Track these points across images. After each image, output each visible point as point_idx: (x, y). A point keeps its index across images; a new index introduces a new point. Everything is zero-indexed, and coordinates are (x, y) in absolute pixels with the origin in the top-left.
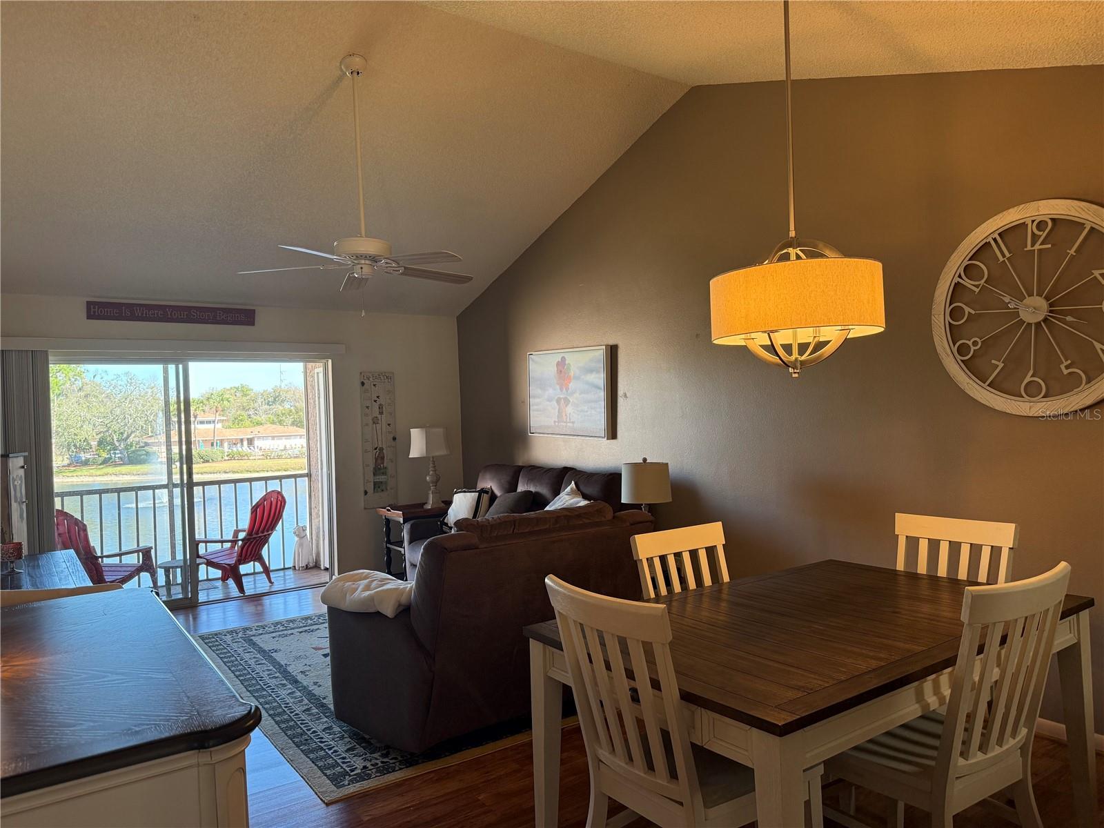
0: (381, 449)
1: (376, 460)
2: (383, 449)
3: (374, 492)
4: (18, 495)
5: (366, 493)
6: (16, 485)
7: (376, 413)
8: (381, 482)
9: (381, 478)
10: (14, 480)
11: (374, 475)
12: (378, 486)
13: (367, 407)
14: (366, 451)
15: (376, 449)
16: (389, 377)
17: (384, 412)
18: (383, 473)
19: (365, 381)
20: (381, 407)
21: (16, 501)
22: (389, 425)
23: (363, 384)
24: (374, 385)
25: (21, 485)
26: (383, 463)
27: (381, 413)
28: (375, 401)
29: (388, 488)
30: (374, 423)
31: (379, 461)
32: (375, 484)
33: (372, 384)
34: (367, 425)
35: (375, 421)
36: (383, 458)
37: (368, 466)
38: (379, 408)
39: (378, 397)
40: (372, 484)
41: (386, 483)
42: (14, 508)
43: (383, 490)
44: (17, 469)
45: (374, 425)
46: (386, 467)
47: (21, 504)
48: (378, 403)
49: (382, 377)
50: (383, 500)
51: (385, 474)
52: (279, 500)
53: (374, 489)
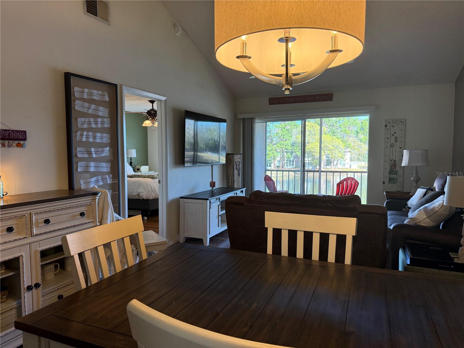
0: (395, 161)
1: (391, 166)
2: (396, 161)
3: (389, 183)
4: (238, 167)
5: (384, 183)
6: (237, 164)
7: (393, 141)
8: (394, 179)
9: (394, 176)
10: (236, 162)
11: (390, 174)
12: (391, 180)
13: (388, 138)
14: (385, 161)
15: (392, 160)
16: (403, 122)
17: (398, 141)
18: (395, 174)
21: (236, 169)
22: (400, 148)
23: (386, 126)
24: (393, 126)
25: (239, 165)
26: (396, 169)
27: (396, 141)
28: (393, 135)
29: (398, 182)
30: (391, 146)
32: (390, 179)
33: (392, 125)
34: (387, 147)
35: (392, 146)
36: (395, 166)
37: (386, 169)
38: (395, 139)
39: (395, 133)
40: (388, 178)
41: (397, 179)
42: (236, 172)
43: (394, 183)
44: (238, 158)
45: (392, 148)
46: (397, 171)
47: (239, 171)
48: (395, 136)
49: (398, 122)
50: (394, 188)
51: (396, 174)
52: (354, 182)
53: (389, 181)
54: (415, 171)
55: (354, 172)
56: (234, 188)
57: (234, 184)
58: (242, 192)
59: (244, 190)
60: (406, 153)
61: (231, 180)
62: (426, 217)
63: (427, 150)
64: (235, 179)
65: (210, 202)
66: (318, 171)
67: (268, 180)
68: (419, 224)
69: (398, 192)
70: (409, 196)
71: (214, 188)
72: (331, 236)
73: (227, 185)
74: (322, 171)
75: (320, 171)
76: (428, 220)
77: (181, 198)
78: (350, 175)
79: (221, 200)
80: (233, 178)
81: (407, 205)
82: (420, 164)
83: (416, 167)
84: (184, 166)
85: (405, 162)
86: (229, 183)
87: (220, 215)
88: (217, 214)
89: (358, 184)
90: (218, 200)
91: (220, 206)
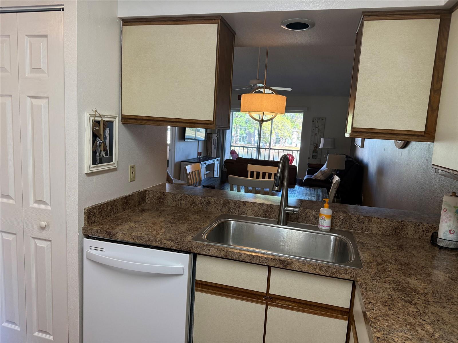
0: (317, 144)
3: (312, 159)
4: (214, 143)
5: (309, 158)
8: (315, 156)
9: (316, 154)
10: (213, 139)
11: (313, 152)
12: (313, 157)
13: (314, 129)
14: (311, 144)
15: (315, 144)
16: (323, 119)
17: (320, 132)
20: (319, 130)
21: (214, 144)
22: (321, 136)
23: (313, 121)
24: (317, 122)
25: (215, 141)
27: (318, 132)
28: (317, 127)
29: (318, 158)
30: (315, 135)
31: (315, 149)
34: (313, 135)
35: (316, 134)
36: (317, 148)
37: (311, 149)
39: (318, 126)
41: (317, 156)
42: (213, 146)
43: (315, 158)
44: (215, 137)
45: (315, 136)
46: (318, 151)
47: (215, 145)
48: (318, 128)
49: (321, 119)
50: (314, 162)
51: (317, 153)
52: (291, 157)
53: (312, 157)
54: (327, 152)
55: (293, 150)
56: (211, 157)
57: (211, 155)
58: (218, 160)
59: (219, 159)
60: (322, 140)
61: (209, 151)
62: (321, 175)
63: (335, 139)
64: (212, 151)
65: (201, 165)
66: (268, 149)
67: (233, 152)
68: (318, 178)
69: (317, 164)
71: (201, 156)
72: (272, 174)
73: (206, 155)
74: (271, 149)
76: (322, 176)
77: (182, 161)
78: (290, 152)
79: (207, 164)
80: (211, 151)
82: (329, 147)
83: (328, 149)
84: (185, 141)
85: (321, 146)
86: (207, 153)
87: (206, 174)
88: (204, 173)
89: (294, 158)
90: (205, 164)
91: (206, 168)
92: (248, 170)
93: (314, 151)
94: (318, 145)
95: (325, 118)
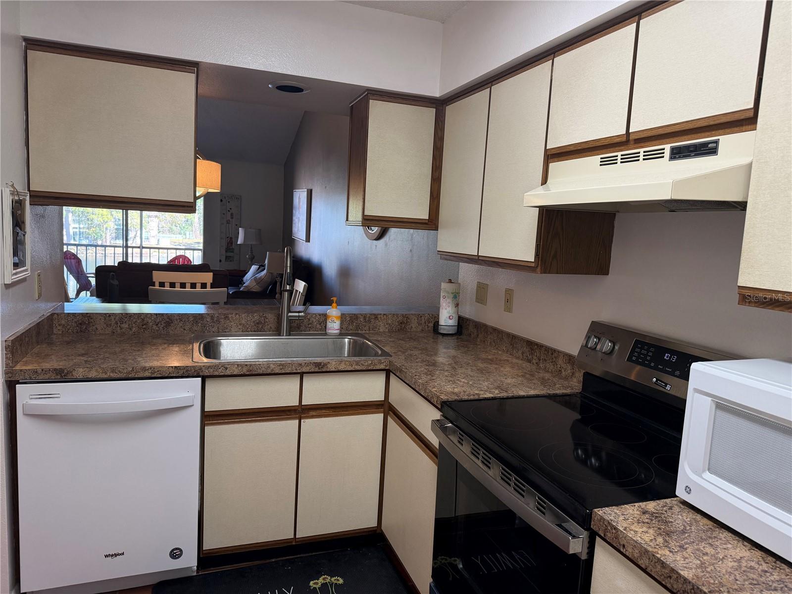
0: (231, 238)
1: (228, 244)
3: (226, 261)
5: (220, 261)
7: (229, 217)
8: (230, 257)
9: (231, 254)
11: (226, 252)
12: (227, 258)
13: (224, 214)
14: (221, 238)
15: (228, 238)
16: (239, 198)
17: (234, 218)
18: (231, 252)
19: (223, 200)
20: (232, 215)
22: (236, 225)
23: (221, 201)
24: (229, 202)
26: (232, 246)
27: (232, 218)
28: (229, 211)
29: (234, 260)
30: (228, 223)
31: (230, 245)
32: (226, 257)
33: (227, 201)
34: (223, 223)
36: (232, 243)
37: (222, 246)
38: (231, 215)
39: (230, 209)
40: (225, 257)
41: (233, 257)
43: (231, 261)
45: (228, 225)
46: (233, 249)
48: (231, 212)
49: (233, 198)
50: (232, 267)
51: (233, 252)
52: (185, 260)
54: (250, 249)
60: (241, 230)
62: (256, 284)
66: (139, 247)
68: (251, 290)
69: (235, 270)
70: (245, 273)
72: (197, 284)
74: (143, 248)
75: (141, 248)
76: (257, 286)
78: (180, 253)
81: (243, 281)
82: (254, 243)
83: (251, 245)
85: (240, 241)
92: (154, 281)
93: (228, 249)
94: (233, 240)
95: (241, 196)
